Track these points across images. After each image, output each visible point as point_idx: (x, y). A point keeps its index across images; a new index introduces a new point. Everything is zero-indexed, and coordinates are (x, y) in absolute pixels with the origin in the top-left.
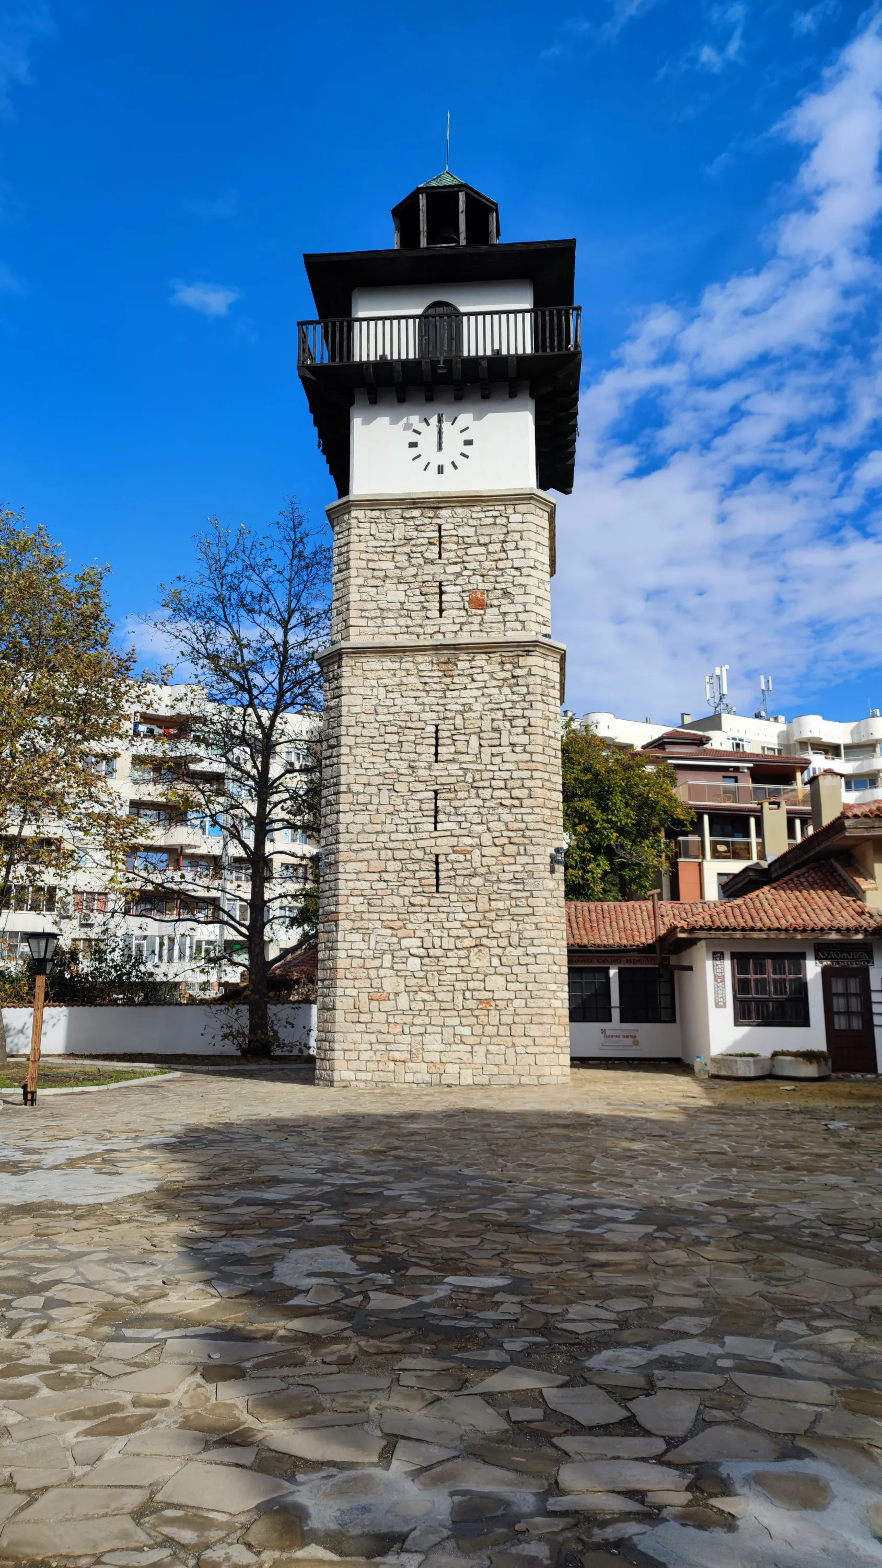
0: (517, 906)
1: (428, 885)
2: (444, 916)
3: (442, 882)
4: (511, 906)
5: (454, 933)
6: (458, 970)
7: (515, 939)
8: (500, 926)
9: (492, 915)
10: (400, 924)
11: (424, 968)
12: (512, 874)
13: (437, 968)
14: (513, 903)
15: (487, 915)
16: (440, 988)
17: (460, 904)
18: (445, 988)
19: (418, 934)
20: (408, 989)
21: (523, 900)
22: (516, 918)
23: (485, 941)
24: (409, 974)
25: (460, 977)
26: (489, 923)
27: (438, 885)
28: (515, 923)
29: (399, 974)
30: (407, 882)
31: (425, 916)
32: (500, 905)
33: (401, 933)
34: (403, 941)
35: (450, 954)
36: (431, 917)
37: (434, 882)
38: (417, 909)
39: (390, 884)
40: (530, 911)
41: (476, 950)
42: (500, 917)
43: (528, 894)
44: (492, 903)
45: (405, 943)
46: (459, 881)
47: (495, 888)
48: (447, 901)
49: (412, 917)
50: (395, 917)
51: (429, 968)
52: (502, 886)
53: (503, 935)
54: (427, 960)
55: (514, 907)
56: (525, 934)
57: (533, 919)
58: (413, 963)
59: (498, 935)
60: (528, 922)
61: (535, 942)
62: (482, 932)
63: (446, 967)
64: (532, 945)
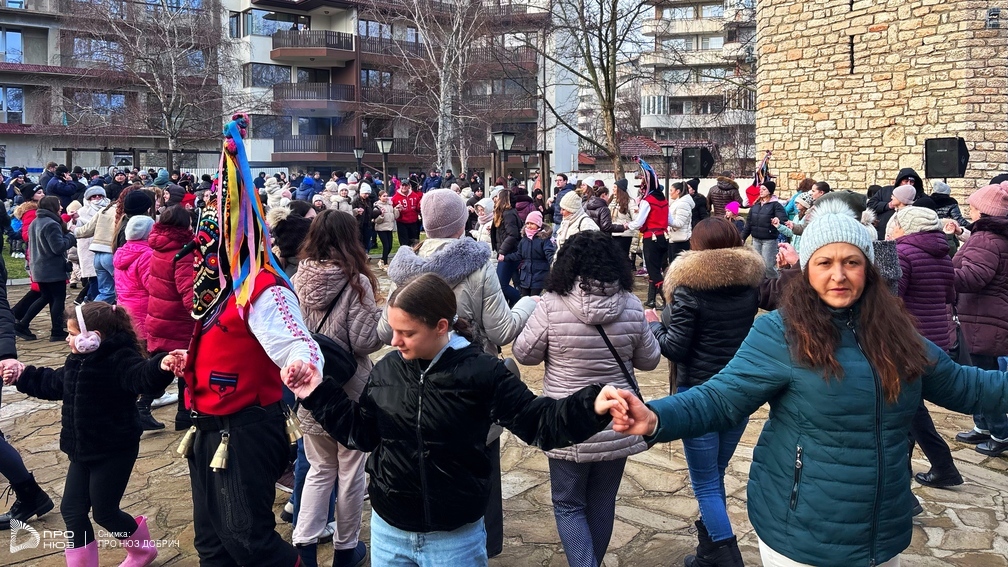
0: (937, 80)
1: (842, 68)
2: (858, 97)
3: (856, 63)
4: (931, 81)
5: (866, 113)
6: (871, 150)
7: (933, 115)
8: (916, 104)
9: (908, 93)
10: (815, 107)
11: (837, 149)
12: (932, 46)
13: (850, 148)
14: (933, 77)
15: (902, 92)
16: (852, 168)
17: (875, 84)
18: (857, 168)
19: (832, 117)
20: (823, 169)
21: (944, 73)
22: (936, 93)
23: (899, 120)
24: (823, 154)
25: (872, 157)
26: (905, 101)
27: (852, 67)
28: (935, 99)
29: (815, 155)
30: (823, 67)
31: (839, 99)
32: (918, 80)
33: (816, 117)
34: (818, 124)
35: (862, 135)
36: (845, 99)
37: (848, 63)
38: (832, 92)
39: (807, 70)
40: (951, 84)
41: (891, 129)
42: (916, 95)
43: (950, 66)
44: (908, 80)
45: (820, 126)
46: (874, 60)
47: (913, 63)
48: (862, 82)
49: (827, 100)
50: (810, 101)
51: (843, 149)
52: (920, 61)
53: (920, 112)
54: (840, 141)
55: (934, 81)
56: (946, 110)
57: (956, 93)
58: (828, 144)
59: (914, 113)
60: (950, 96)
61: (957, 118)
62: (897, 110)
63: (859, 147)
64: (953, 121)
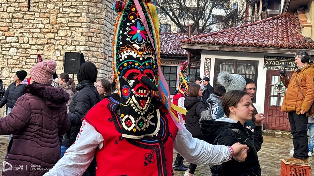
0: (73, 22)
1: (23, 7)
2: (31, 25)
3: (31, 5)
4: (69, 22)
5: (35, 35)
7: (69, 41)
8: (62, 33)
9: (57, 26)
10: (7, 28)
11: (18, 54)
12: (71, 2)
13: (26, 55)
14: (70, 20)
15: (55, 26)
16: (26, 66)
17: (41, 19)
18: (28, 67)
19: (16, 35)
20: (9, 65)
21: (76, 18)
22: (71, 28)
23: (52, 41)
24: (9, 57)
26: (56, 31)
27: (29, 7)
28: (71, 31)
29: (5, 57)
30: (12, 5)
31: (21, 25)
32: (63, 20)
33: (7, 34)
34: (8, 38)
35: (33, 47)
36: (24, 25)
37: (27, 5)
38: (17, 20)
39: (3, 5)
40: (79, 25)
41: (48, 46)
42: (62, 28)
43: (79, 15)
44: (58, 19)
46: (41, 5)
47: (61, 10)
48: (34, 16)
49: (14, 25)
50: (4, 24)
51: (21, 55)
52: (64, 9)
53: (63, 38)
54: (20, 50)
55: (71, 22)
56: (76, 39)
57: (81, 30)
58: (13, 51)
59: (60, 38)
60: (78, 31)
61: (81, 43)
62: (51, 35)
63: (30, 54)
64: (79, 44)
